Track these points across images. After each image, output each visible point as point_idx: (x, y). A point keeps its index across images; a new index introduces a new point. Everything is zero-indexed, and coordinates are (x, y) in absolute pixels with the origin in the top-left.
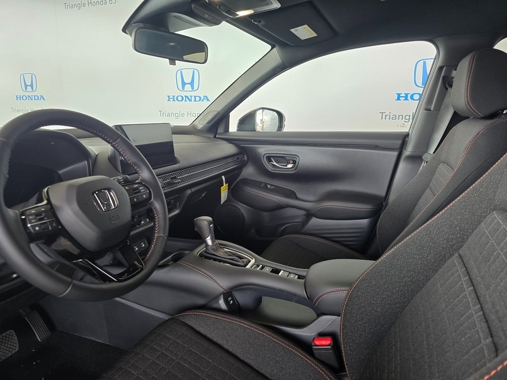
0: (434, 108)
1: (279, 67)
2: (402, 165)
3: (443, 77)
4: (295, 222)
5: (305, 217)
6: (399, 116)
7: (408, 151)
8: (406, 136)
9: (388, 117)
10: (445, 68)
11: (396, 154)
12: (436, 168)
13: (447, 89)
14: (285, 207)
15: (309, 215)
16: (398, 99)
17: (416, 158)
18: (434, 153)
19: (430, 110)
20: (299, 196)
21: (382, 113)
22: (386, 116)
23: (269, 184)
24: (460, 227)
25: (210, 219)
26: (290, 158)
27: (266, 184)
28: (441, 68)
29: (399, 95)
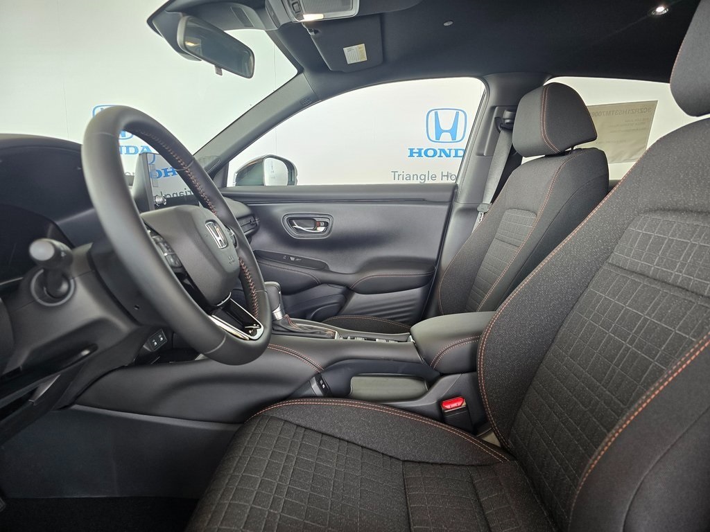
0: (488, 152)
1: (308, 99)
2: (453, 221)
3: (495, 118)
4: (329, 304)
5: (342, 296)
6: (413, 175)
7: (461, 203)
8: (455, 187)
9: (401, 177)
10: (497, 108)
11: (446, 208)
12: (501, 217)
13: (500, 132)
14: (319, 284)
15: (349, 291)
16: (411, 155)
17: (470, 211)
18: (493, 201)
19: (483, 155)
20: (332, 268)
21: (395, 172)
22: (399, 175)
23: (293, 257)
24: (602, 240)
25: (277, 284)
26: (320, 219)
27: (288, 257)
28: (493, 108)
29: (411, 150)
